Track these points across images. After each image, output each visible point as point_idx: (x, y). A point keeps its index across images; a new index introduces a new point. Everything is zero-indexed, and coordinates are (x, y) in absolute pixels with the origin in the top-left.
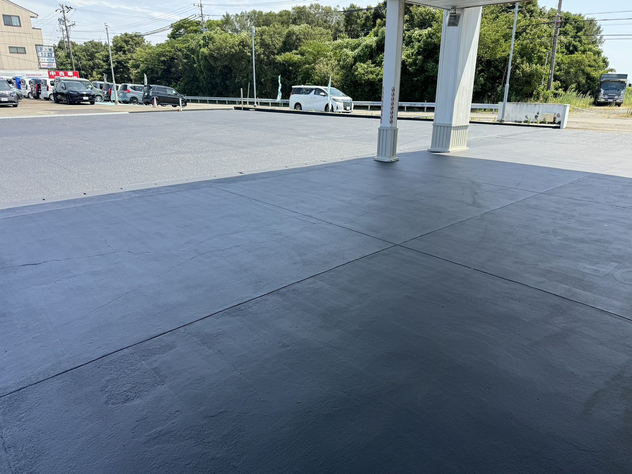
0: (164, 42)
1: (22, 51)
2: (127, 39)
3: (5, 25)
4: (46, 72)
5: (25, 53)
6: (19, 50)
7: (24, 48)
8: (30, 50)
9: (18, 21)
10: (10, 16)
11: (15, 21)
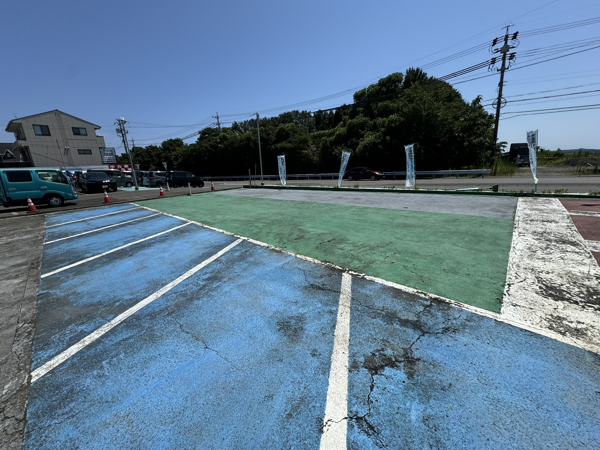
0: (195, 143)
1: (89, 152)
2: (171, 143)
3: (74, 134)
4: (107, 166)
5: (91, 154)
6: (87, 152)
7: (90, 150)
8: (96, 152)
9: (85, 131)
10: (78, 128)
11: (82, 132)
